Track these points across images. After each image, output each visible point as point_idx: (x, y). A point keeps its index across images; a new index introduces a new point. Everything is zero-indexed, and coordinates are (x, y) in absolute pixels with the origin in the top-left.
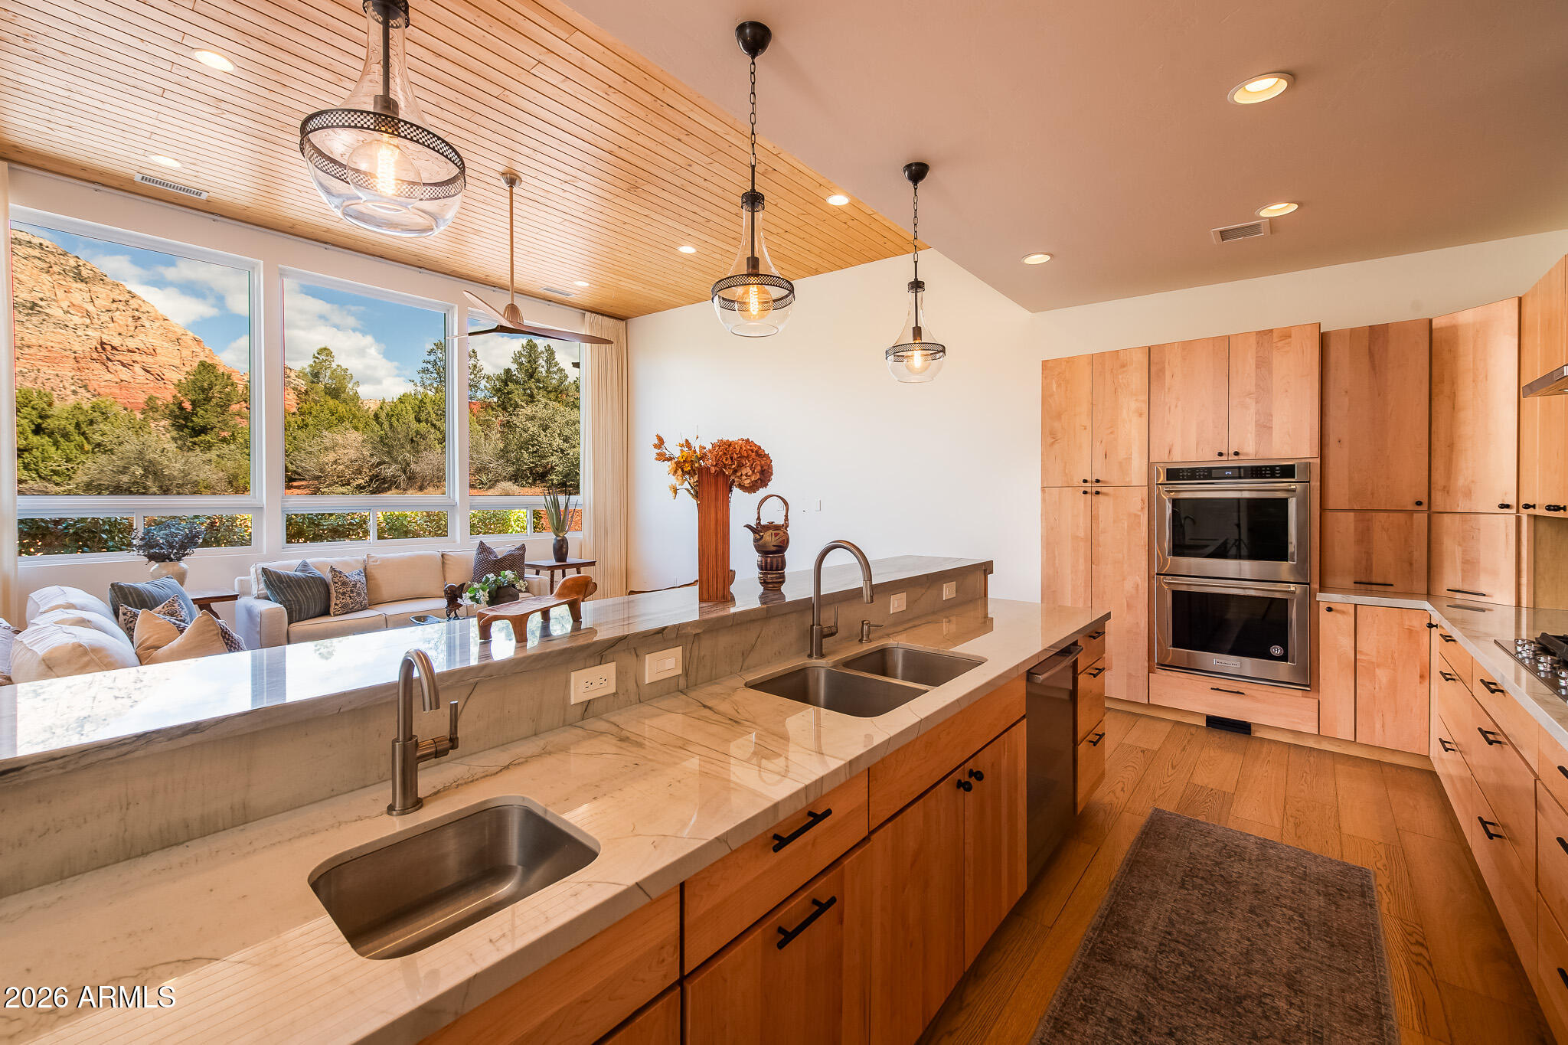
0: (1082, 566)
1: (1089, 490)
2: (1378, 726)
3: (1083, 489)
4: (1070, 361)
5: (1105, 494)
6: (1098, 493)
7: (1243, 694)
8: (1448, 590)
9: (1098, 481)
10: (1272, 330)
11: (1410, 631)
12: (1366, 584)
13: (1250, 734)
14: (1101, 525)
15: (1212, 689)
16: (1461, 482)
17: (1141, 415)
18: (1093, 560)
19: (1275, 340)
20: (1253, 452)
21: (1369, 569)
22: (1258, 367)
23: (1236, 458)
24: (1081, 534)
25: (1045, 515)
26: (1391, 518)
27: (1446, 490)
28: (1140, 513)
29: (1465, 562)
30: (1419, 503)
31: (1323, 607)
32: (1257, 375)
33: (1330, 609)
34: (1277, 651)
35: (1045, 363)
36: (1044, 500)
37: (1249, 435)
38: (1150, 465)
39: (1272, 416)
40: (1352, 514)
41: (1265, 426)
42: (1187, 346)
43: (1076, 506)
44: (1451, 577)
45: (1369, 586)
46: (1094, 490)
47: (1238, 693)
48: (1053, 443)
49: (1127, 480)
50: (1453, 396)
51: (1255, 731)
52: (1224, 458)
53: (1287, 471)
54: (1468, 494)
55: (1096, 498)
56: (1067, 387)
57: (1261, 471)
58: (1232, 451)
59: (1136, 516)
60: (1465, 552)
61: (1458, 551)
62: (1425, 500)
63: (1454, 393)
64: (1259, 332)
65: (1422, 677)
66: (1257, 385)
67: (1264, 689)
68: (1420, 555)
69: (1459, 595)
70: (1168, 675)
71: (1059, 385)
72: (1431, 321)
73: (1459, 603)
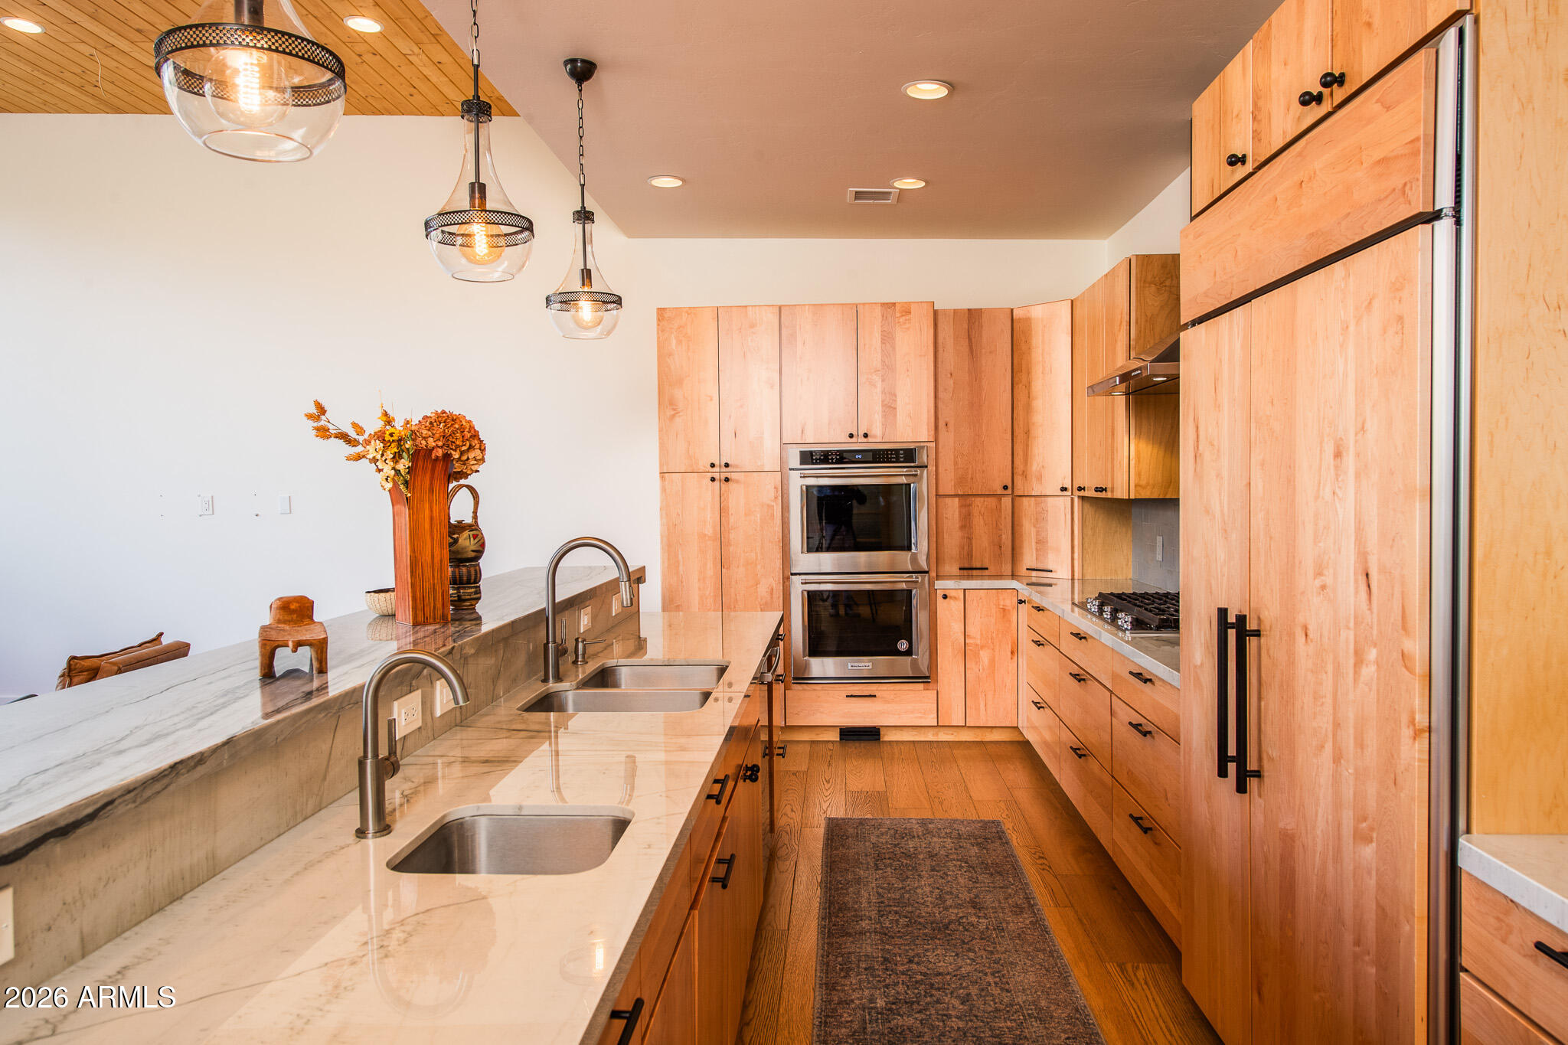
0: (711, 570)
1: (717, 476)
2: (982, 706)
3: (710, 475)
4: (691, 311)
5: (737, 482)
6: (727, 480)
7: (875, 696)
8: (1027, 569)
9: (727, 465)
10: (895, 303)
11: (1004, 611)
12: (969, 570)
13: (879, 739)
14: (732, 520)
15: (847, 696)
16: (1035, 467)
17: (772, 387)
18: (723, 563)
19: (898, 315)
20: (880, 434)
21: (970, 555)
22: (883, 342)
23: (865, 440)
24: (709, 531)
25: (665, 509)
26: (986, 503)
27: (1024, 474)
28: (773, 504)
29: (1038, 542)
30: (1005, 488)
31: (940, 593)
32: (883, 351)
33: (945, 597)
34: (903, 645)
35: (661, 311)
36: (664, 490)
37: (876, 416)
38: (783, 445)
39: (895, 396)
40: (957, 499)
41: (890, 407)
42: (818, 308)
43: (703, 494)
44: (1029, 559)
45: (970, 572)
46: (723, 476)
47: (871, 696)
48: (673, 416)
49: (759, 464)
50: (1028, 386)
51: (884, 735)
52: (854, 440)
53: (907, 455)
54: (1040, 478)
55: (724, 485)
56: (688, 346)
57: (887, 454)
58: (861, 433)
59: (770, 507)
60: (1038, 532)
61: (1033, 530)
62: (1010, 486)
63: (1030, 383)
64: (884, 304)
65: (1012, 653)
66: (883, 362)
67: (892, 688)
68: (1006, 538)
69: (1034, 574)
70: (804, 690)
71: (679, 342)
72: (1012, 310)
73: (1034, 580)
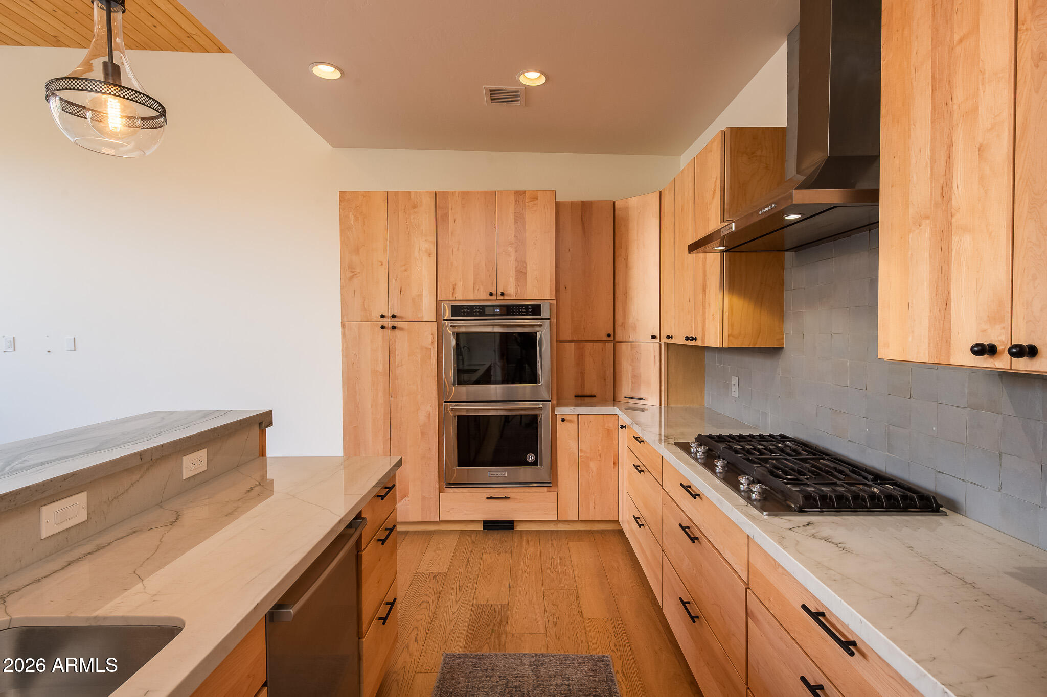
0: (381, 399)
1: (386, 325)
2: (591, 505)
3: (381, 324)
4: (367, 195)
5: (402, 329)
6: (394, 328)
7: (509, 498)
8: (625, 397)
9: (394, 316)
10: (525, 191)
11: (609, 431)
12: (583, 398)
13: (513, 529)
14: (398, 359)
15: (487, 498)
16: (631, 320)
17: (430, 255)
18: (391, 393)
19: (527, 200)
20: (513, 293)
21: (582, 386)
22: (516, 221)
23: (502, 298)
24: (380, 368)
25: (345, 350)
26: (594, 347)
27: (623, 325)
28: (430, 347)
29: (634, 377)
30: (609, 335)
31: (559, 418)
32: (516, 228)
33: (563, 420)
34: (531, 458)
35: (342, 195)
36: (344, 335)
37: (511, 279)
38: (438, 302)
39: (526, 263)
40: (573, 344)
41: (522, 272)
42: (465, 195)
43: (374, 340)
44: (626, 390)
46: (391, 325)
47: (506, 498)
48: (351, 278)
49: (419, 315)
50: (626, 259)
51: (517, 525)
52: (493, 298)
53: (536, 310)
54: (635, 328)
55: (392, 333)
56: (364, 222)
57: (519, 309)
58: (499, 292)
59: (427, 349)
60: (633, 369)
61: (630, 368)
62: (612, 334)
63: (627, 256)
64: (517, 192)
65: (614, 463)
66: (516, 237)
67: (523, 491)
68: (610, 373)
69: (630, 401)
70: (454, 492)
71: (357, 219)
72: (614, 203)
73: (630, 405)
